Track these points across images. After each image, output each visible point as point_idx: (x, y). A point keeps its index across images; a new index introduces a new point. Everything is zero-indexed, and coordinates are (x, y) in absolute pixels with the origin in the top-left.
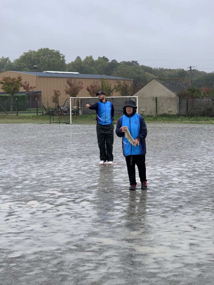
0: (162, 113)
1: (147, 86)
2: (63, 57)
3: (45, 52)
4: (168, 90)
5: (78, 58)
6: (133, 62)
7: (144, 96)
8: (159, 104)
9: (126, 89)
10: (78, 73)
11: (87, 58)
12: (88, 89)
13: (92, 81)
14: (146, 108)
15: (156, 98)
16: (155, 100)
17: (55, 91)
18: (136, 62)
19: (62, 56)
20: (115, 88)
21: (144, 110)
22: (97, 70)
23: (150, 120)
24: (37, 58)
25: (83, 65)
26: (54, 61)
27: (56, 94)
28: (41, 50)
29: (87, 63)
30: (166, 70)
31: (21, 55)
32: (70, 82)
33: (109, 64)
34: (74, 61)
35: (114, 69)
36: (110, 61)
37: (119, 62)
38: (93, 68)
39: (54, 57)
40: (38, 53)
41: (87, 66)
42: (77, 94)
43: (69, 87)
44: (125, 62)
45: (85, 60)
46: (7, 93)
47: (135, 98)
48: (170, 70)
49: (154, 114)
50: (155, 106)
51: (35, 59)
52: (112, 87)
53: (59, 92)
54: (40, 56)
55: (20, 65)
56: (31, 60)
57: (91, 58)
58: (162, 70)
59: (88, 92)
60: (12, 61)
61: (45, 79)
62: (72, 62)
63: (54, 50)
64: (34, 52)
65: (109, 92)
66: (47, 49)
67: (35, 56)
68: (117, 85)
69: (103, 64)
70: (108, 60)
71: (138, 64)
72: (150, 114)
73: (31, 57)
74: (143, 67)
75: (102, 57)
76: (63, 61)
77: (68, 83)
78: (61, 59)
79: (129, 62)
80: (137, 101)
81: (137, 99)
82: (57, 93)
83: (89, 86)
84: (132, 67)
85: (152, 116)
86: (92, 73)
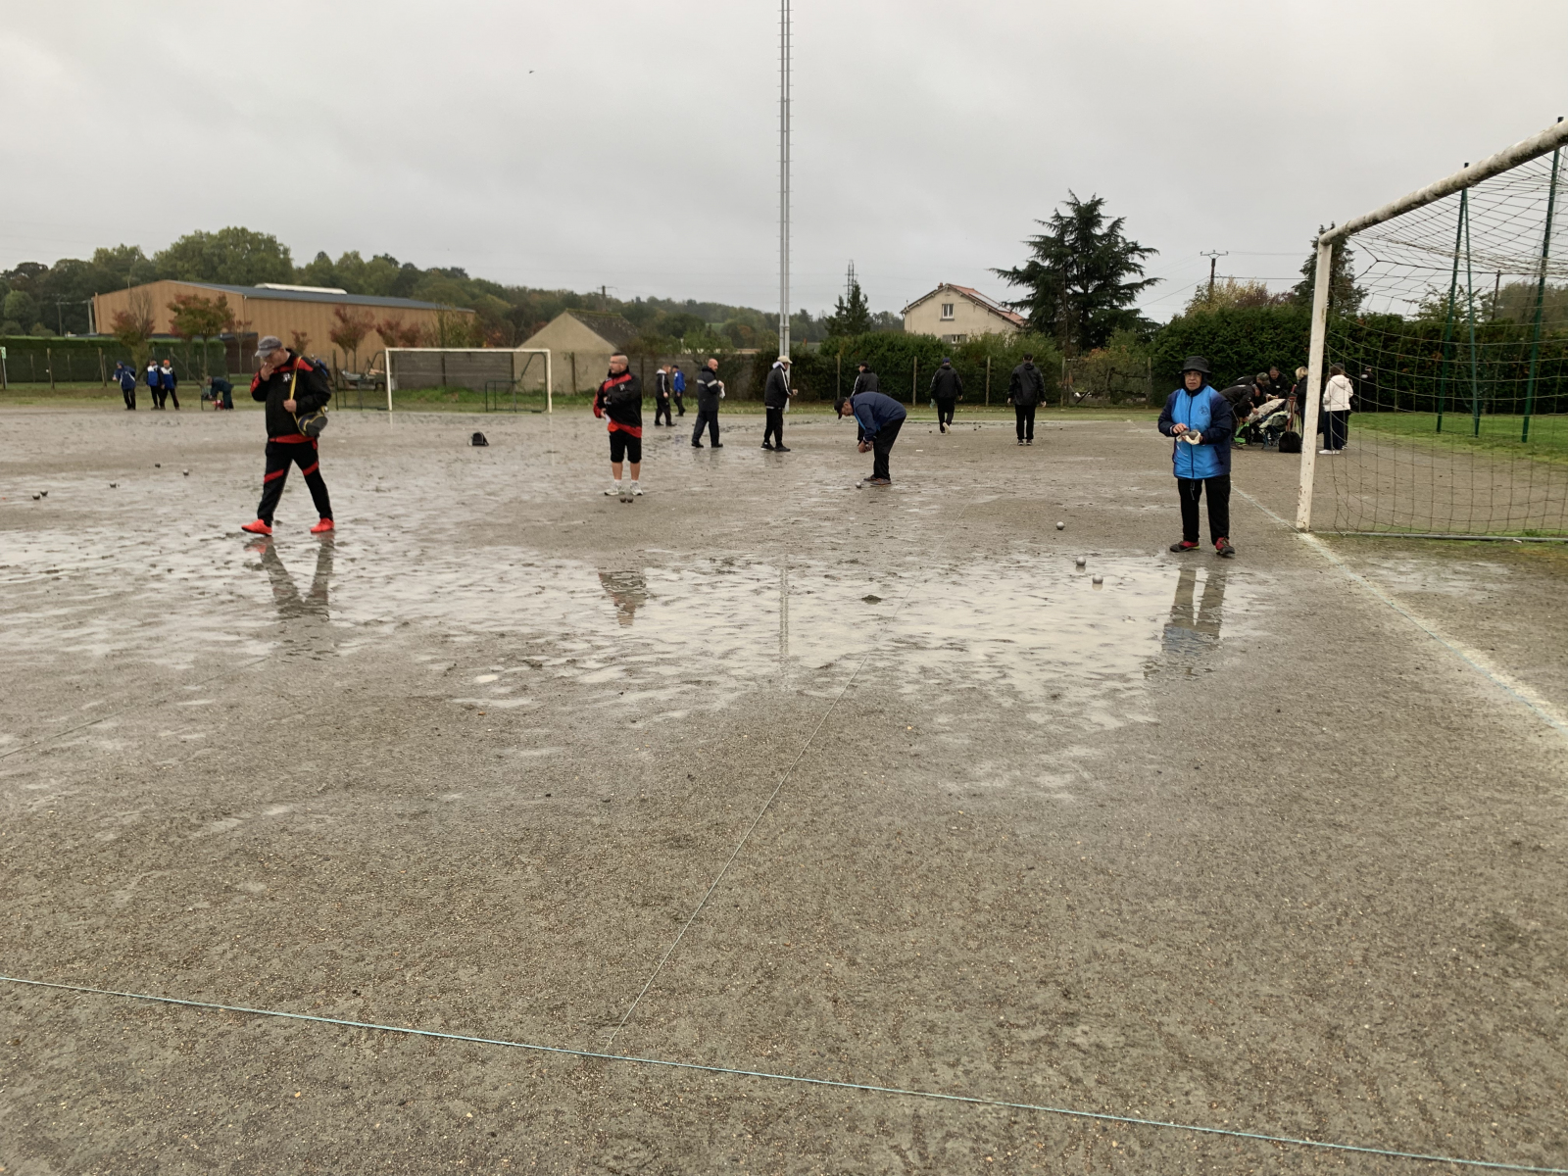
2: (286, 251)
3: (239, 236)
5: (322, 256)
6: (453, 269)
8: (581, 368)
10: (343, 292)
13: (388, 311)
15: (573, 354)
18: (461, 271)
19: (282, 248)
24: (217, 251)
26: (262, 260)
27: (297, 339)
28: (227, 233)
29: (347, 268)
31: (174, 242)
32: (342, 312)
34: (314, 262)
37: (421, 269)
39: (264, 251)
40: (221, 239)
43: (339, 323)
44: (438, 270)
45: (342, 262)
50: (569, 372)
51: (213, 254)
54: (225, 246)
55: (175, 266)
56: (200, 254)
57: (356, 255)
59: (381, 338)
60: (149, 256)
61: (266, 304)
63: (261, 234)
64: (208, 234)
66: (244, 230)
67: (213, 247)
69: (386, 272)
71: (466, 275)
73: (201, 250)
74: (480, 283)
76: (287, 262)
77: (338, 313)
78: (282, 256)
79: (444, 270)
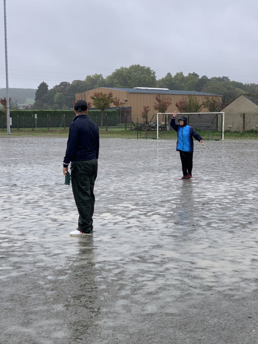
0: (249, 129)
1: (235, 101)
2: (154, 73)
3: (136, 68)
5: (169, 74)
6: (223, 77)
7: (232, 113)
8: (247, 120)
9: (214, 105)
10: (168, 89)
11: (178, 74)
12: (177, 105)
13: (181, 97)
14: (233, 124)
15: (244, 113)
16: (243, 116)
17: (144, 107)
18: (227, 78)
19: (152, 72)
20: (203, 104)
21: (231, 126)
22: (187, 86)
23: (237, 136)
24: (128, 75)
25: (173, 81)
26: (145, 77)
27: (145, 109)
28: (132, 67)
29: (178, 79)
31: (113, 72)
32: (158, 98)
33: (200, 80)
34: (164, 77)
35: (205, 85)
36: (200, 77)
37: (209, 78)
38: (183, 85)
39: (145, 74)
40: (130, 70)
41: (177, 82)
42: (166, 110)
43: (158, 103)
44: (216, 78)
45: (176, 76)
46: (98, 109)
47: (222, 114)
49: (241, 130)
50: (242, 122)
51: (127, 76)
52: (200, 103)
53: (148, 107)
54: (131, 72)
55: (112, 81)
56: (122, 76)
57: (181, 74)
58: (253, 86)
59: (177, 108)
60: (105, 77)
61: (136, 95)
62: (163, 79)
63: (145, 67)
64: (125, 68)
65: (197, 109)
66: (138, 66)
67: (126, 73)
68: (206, 101)
69: (193, 80)
70: (198, 76)
71: (229, 80)
72: (237, 130)
73: (122, 74)
74: (234, 83)
75: (192, 73)
76: (154, 78)
77: (157, 99)
78: (152, 75)
79: (219, 78)
80: (224, 117)
81: (224, 115)
82: (147, 109)
83: (178, 102)
84: (222, 83)
85: (239, 132)
86: (182, 89)
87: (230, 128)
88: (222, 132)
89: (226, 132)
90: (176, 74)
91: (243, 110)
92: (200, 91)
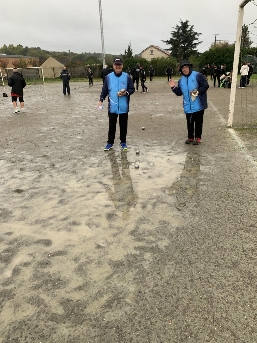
0: (58, 77)
1: (47, 60)
4: (59, 63)
6: (37, 48)
7: (46, 67)
8: (56, 72)
9: (35, 63)
11: (10, 45)
12: (13, 64)
13: (15, 59)
14: (48, 74)
16: (53, 69)
18: (39, 48)
20: (29, 63)
21: (47, 75)
22: (17, 53)
23: (51, 81)
25: (8, 49)
30: (57, 52)
33: (24, 49)
35: (28, 52)
36: (24, 47)
37: (29, 48)
38: (14, 52)
41: (11, 50)
42: (7, 67)
47: (41, 68)
48: (59, 52)
49: (53, 77)
50: (53, 73)
52: (27, 62)
58: (54, 52)
62: (1, 48)
65: (26, 65)
68: (30, 60)
69: (20, 49)
70: (23, 46)
71: (41, 49)
72: (51, 78)
74: (44, 51)
75: (19, 45)
79: (35, 48)
80: (42, 70)
83: (13, 62)
84: (37, 51)
85: (52, 79)
86: (15, 54)
87: (47, 76)
88: (43, 79)
89: (45, 79)
90: (9, 45)
91: (53, 66)
92: (25, 55)
